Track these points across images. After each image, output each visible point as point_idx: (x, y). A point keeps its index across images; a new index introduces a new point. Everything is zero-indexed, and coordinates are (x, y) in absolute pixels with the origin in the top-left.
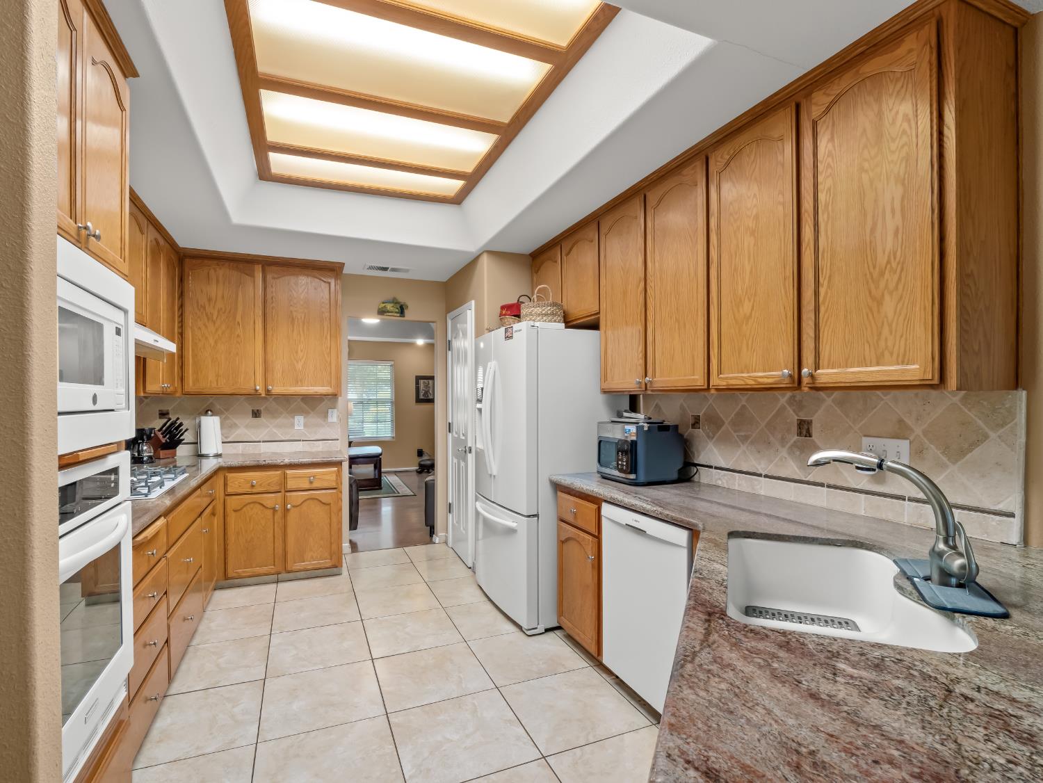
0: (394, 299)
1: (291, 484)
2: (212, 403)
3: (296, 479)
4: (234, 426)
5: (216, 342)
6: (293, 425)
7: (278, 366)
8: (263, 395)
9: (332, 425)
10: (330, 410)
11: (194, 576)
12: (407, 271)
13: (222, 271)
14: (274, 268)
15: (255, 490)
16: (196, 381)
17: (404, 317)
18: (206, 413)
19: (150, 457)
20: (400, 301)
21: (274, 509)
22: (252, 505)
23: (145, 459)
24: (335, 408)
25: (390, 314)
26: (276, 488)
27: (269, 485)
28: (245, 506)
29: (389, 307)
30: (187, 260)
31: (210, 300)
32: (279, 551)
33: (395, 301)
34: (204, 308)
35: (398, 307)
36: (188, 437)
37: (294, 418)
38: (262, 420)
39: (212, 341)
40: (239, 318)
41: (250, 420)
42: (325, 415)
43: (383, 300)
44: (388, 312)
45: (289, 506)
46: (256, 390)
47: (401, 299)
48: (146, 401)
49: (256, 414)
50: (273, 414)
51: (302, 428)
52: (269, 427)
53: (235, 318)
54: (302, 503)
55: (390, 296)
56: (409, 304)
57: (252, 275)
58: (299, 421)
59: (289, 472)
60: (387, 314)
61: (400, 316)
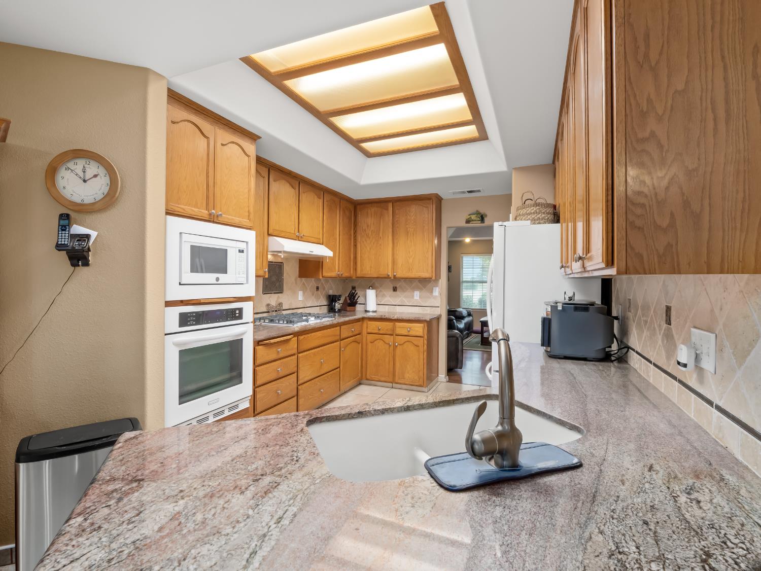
0: (477, 211)
1: (398, 331)
2: (374, 283)
3: (401, 328)
4: (384, 296)
5: (370, 249)
6: (413, 296)
7: (400, 260)
8: (392, 278)
9: (435, 297)
10: (434, 288)
11: (333, 370)
12: (479, 191)
13: (373, 210)
14: (398, 203)
15: (381, 332)
16: (362, 270)
17: (484, 223)
18: (369, 288)
19: (339, 310)
20: (481, 212)
21: (389, 344)
22: (379, 341)
23: (337, 310)
24: (437, 287)
25: (475, 222)
26: (390, 332)
27: (387, 330)
28: (375, 340)
29: (473, 217)
30: (358, 207)
31: (368, 226)
32: (391, 369)
33: (478, 213)
34: (365, 231)
35: (480, 217)
36: (360, 300)
37: (414, 292)
38: (398, 293)
39: (368, 248)
40: (381, 235)
41: (391, 292)
42: (432, 292)
43: (469, 214)
44: (473, 221)
45: (397, 344)
46: (388, 275)
47: (482, 211)
48: (347, 281)
49: (395, 289)
50: (404, 290)
51: (418, 298)
52: (400, 297)
53: (379, 235)
54: (404, 343)
55: (474, 210)
56: (488, 213)
57: (387, 209)
58: (417, 294)
59: (398, 324)
60: (472, 222)
61: (481, 223)
